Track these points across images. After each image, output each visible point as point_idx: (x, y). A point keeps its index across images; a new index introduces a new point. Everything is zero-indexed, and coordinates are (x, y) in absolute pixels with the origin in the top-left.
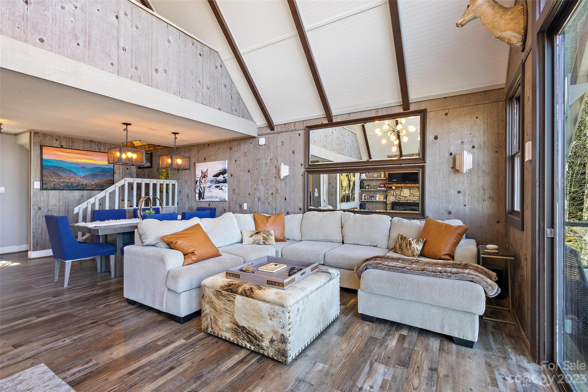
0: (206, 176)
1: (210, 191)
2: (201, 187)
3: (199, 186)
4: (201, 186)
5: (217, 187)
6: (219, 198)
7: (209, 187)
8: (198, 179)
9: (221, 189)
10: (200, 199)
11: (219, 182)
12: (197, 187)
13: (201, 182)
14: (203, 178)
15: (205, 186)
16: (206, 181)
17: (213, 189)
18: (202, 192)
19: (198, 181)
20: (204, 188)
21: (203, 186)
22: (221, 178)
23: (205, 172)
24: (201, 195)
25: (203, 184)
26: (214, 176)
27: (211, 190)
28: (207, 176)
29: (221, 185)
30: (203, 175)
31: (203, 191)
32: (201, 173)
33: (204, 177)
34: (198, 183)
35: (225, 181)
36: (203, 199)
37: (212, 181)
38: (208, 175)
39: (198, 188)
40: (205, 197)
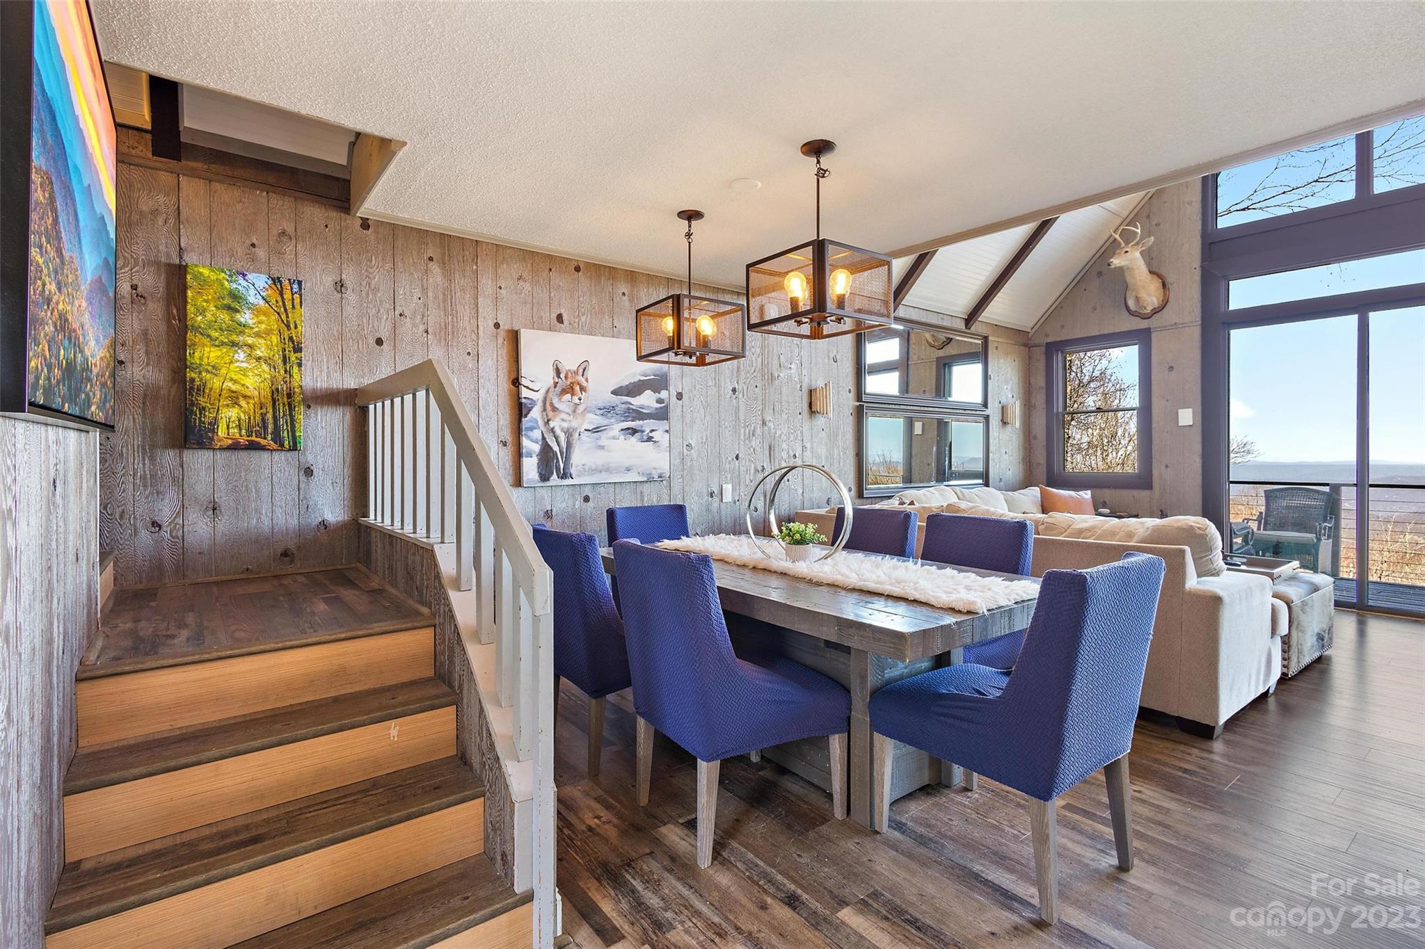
0: (577, 388)
1: (602, 447)
2: (553, 431)
3: (541, 423)
4: (552, 424)
5: (634, 431)
6: (640, 470)
7: (596, 430)
8: (538, 397)
9: (650, 439)
10: (544, 477)
11: (639, 415)
12: (531, 429)
13: (554, 409)
14: (564, 392)
15: (574, 424)
16: (581, 409)
17: (614, 438)
18: (556, 448)
19: (533, 402)
20: (569, 433)
21: (565, 425)
22: (647, 400)
23: (576, 373)
24: (549, 463)
25: (563, 416)
26: (615, 392)
27: (603, 442)
28: (582, 389)
29: (647, 425)
30: (563, 383)
31: (564, 445)
32: (552, 373)
33: (569, 390)
34: (536, 413)
35: (662, 414)
36: (564, 476)
37: (608, 410)
38: (590, 386)
39: (537, 434)
40: (573, 471)
